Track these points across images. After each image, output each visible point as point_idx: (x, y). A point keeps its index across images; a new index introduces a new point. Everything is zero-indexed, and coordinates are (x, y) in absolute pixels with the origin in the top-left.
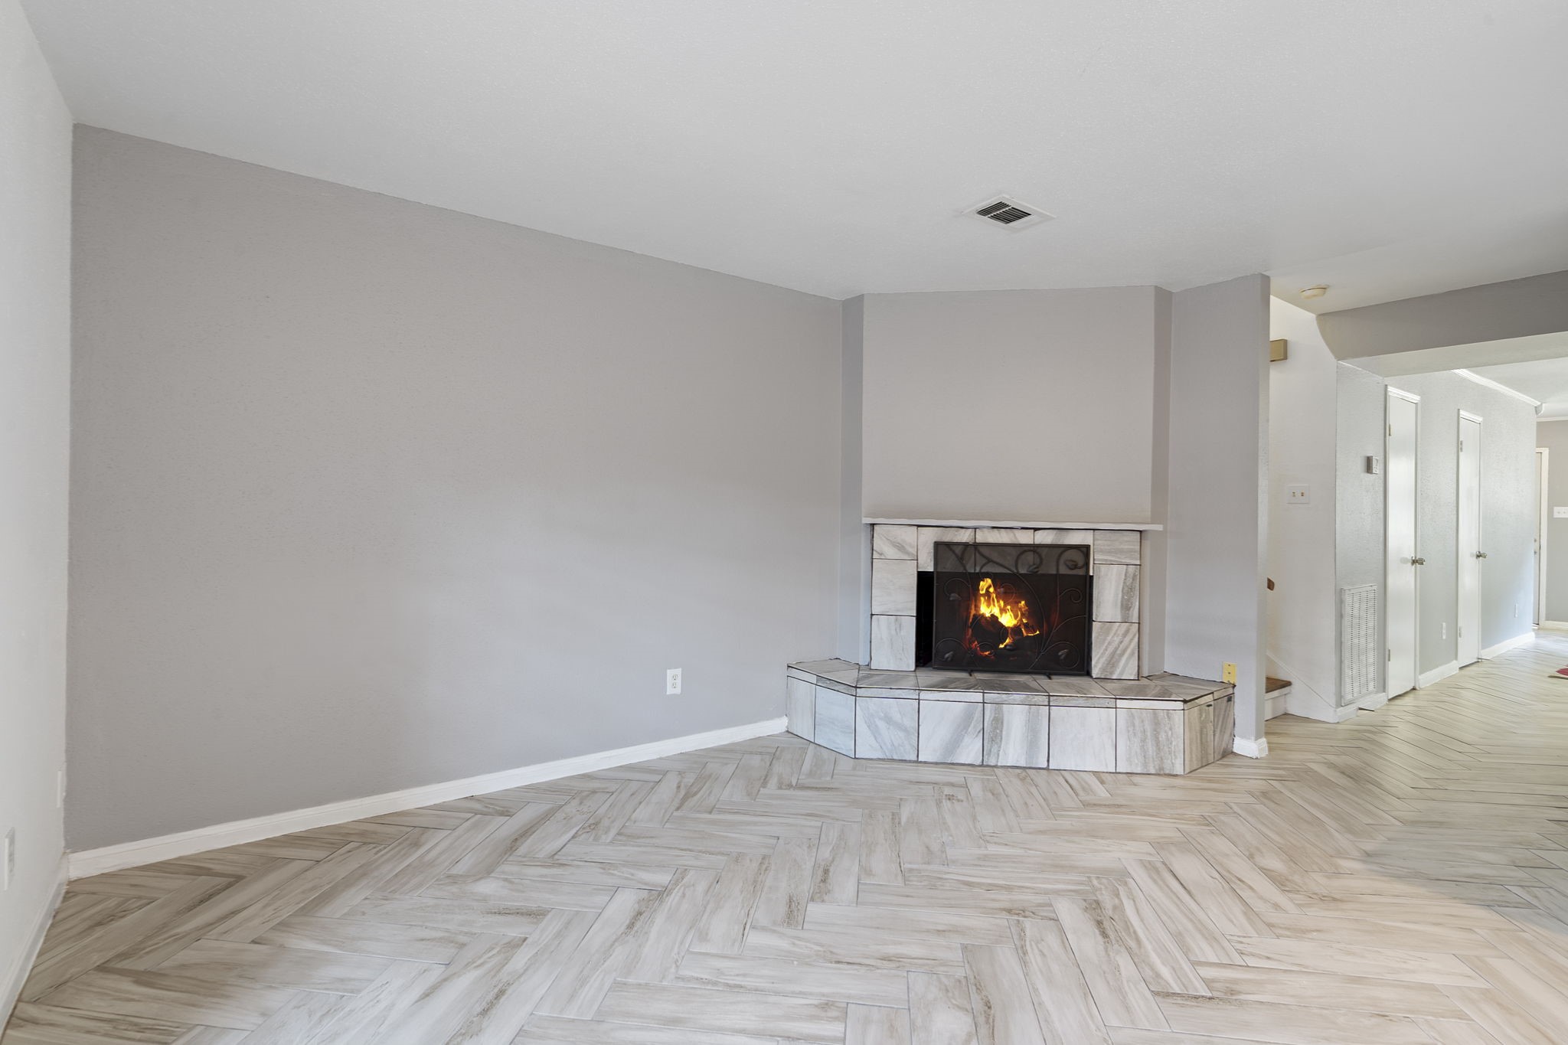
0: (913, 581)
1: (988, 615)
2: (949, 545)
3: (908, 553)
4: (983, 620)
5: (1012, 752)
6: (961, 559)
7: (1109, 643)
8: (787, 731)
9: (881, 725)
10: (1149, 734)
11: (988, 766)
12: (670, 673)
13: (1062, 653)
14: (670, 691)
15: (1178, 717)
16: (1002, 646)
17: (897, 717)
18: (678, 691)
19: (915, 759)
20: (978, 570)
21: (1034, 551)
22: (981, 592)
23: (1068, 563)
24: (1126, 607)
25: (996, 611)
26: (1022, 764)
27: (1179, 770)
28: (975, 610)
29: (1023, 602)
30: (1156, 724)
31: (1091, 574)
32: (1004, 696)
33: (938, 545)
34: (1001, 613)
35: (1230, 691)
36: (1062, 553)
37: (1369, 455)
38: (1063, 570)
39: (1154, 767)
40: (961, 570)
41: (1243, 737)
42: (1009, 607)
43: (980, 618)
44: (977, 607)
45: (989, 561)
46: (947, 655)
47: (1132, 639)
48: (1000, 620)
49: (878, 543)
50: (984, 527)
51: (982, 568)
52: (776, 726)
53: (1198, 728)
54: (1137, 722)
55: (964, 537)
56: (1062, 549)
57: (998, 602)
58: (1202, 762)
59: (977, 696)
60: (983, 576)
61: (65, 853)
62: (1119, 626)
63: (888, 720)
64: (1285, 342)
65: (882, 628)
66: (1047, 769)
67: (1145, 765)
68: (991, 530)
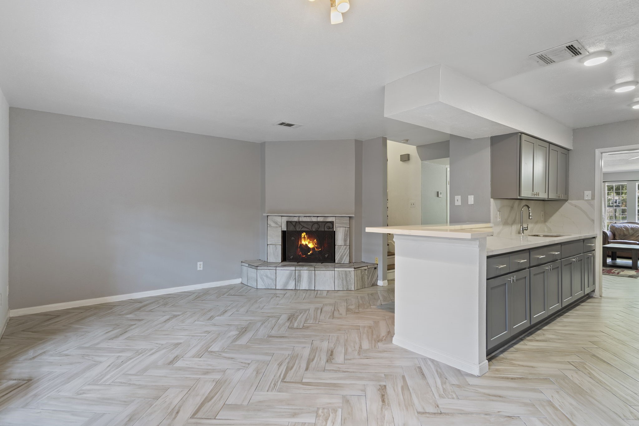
0: (280, 234)
1: (304, 244)
2: (291, 222)
3: (278, 225)
4: (303, 246)
5: (304, 285)
6: (295, 226)
7: (340, 252)
8: (241, 283)
9: (265, 278)
10: (344, 278)
11: (297, 290)
12: (199, 263)
13: (326, 256)
14: (199, 269)
15: (353, 273)
16: (309, 254)
17: (269, 275)
18: (202, 269)
19: (275, 288)
20: (300, 230)
21: (317, 224)
22: (302, 237)
23: (328, 227)
24: (345, 241)
25: (307, 243)
26: (307, 289)
27: (353, 289)
28: (301, 242)
29: (315, 240)
30: (346, 275)
31: (334, 230)
32: (301, 268)
33: (287, 222)
34: (309, 243)
35: (376, 266)
36: (325, 224)
37: (438, 191)
38: (326, 230)
39: (346, 288)
40: (295, 230)
41: (380, 280)
42: (311, 242)
43: (302, 245)
44: (301, 241)
45: (304, 227)
46: (291, 257)
47: (347, 251)
48: (308, 246)
49: (269, 222)
50: (302, 216)
51: (301, 229)
52: (238, 281)
53: (360, 276)
54: (341, 275)
55: (296, 219)
56: (325, 223)
57: (308, 240)
58: (362, 287)
59: (293, 268)
60: (303, 232)
61: (8, 310)
62: (343, 247)
63: (267, 276)
64: (409, 154)
65: (271, 249)
66: (315, 290)
67: (343, 288)
68: (304, 217)
